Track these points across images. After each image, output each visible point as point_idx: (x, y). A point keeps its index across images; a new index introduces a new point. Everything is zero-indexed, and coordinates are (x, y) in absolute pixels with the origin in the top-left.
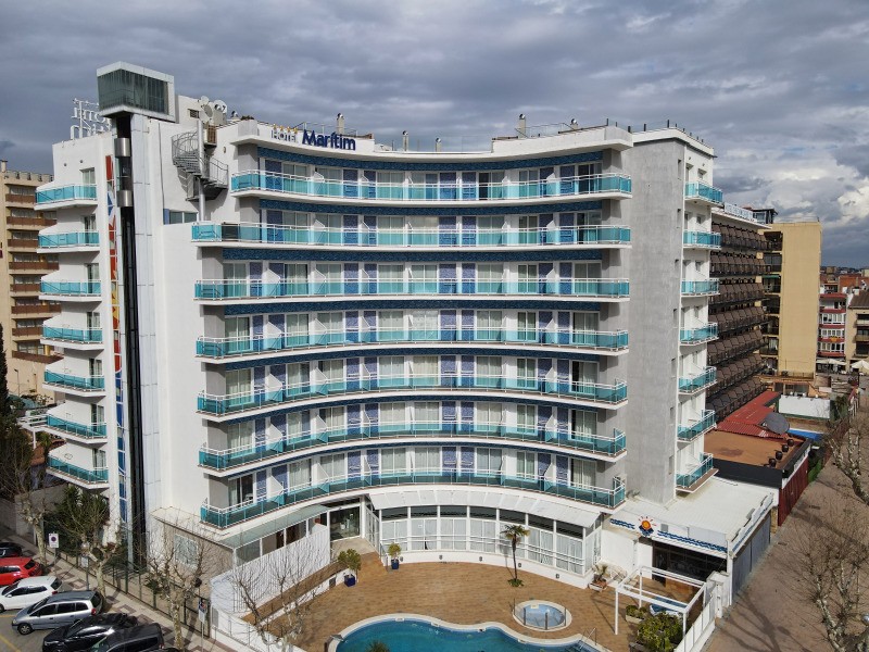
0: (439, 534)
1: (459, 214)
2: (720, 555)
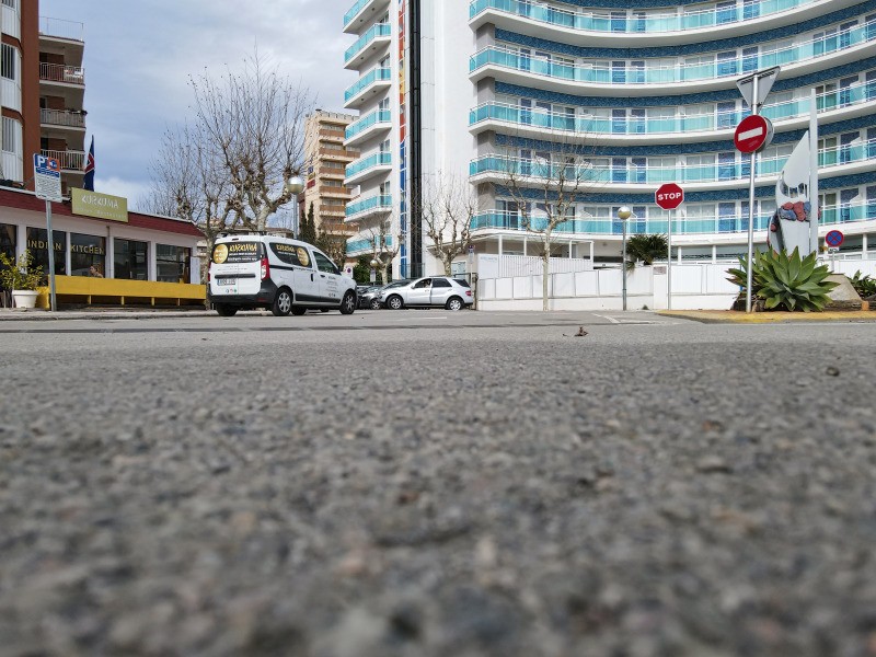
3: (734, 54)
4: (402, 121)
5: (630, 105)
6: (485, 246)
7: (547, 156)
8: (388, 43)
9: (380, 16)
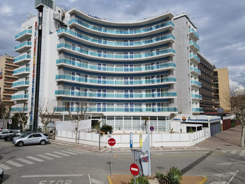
0: (123, 125)
1: (129, 40)
2: (206, 122)
3: (128, 66)
4: (34, 72)
5: (102, 75)
6: (59, 117)
7: (79, 89)
8: (30, 48)
9: (29, 39)
